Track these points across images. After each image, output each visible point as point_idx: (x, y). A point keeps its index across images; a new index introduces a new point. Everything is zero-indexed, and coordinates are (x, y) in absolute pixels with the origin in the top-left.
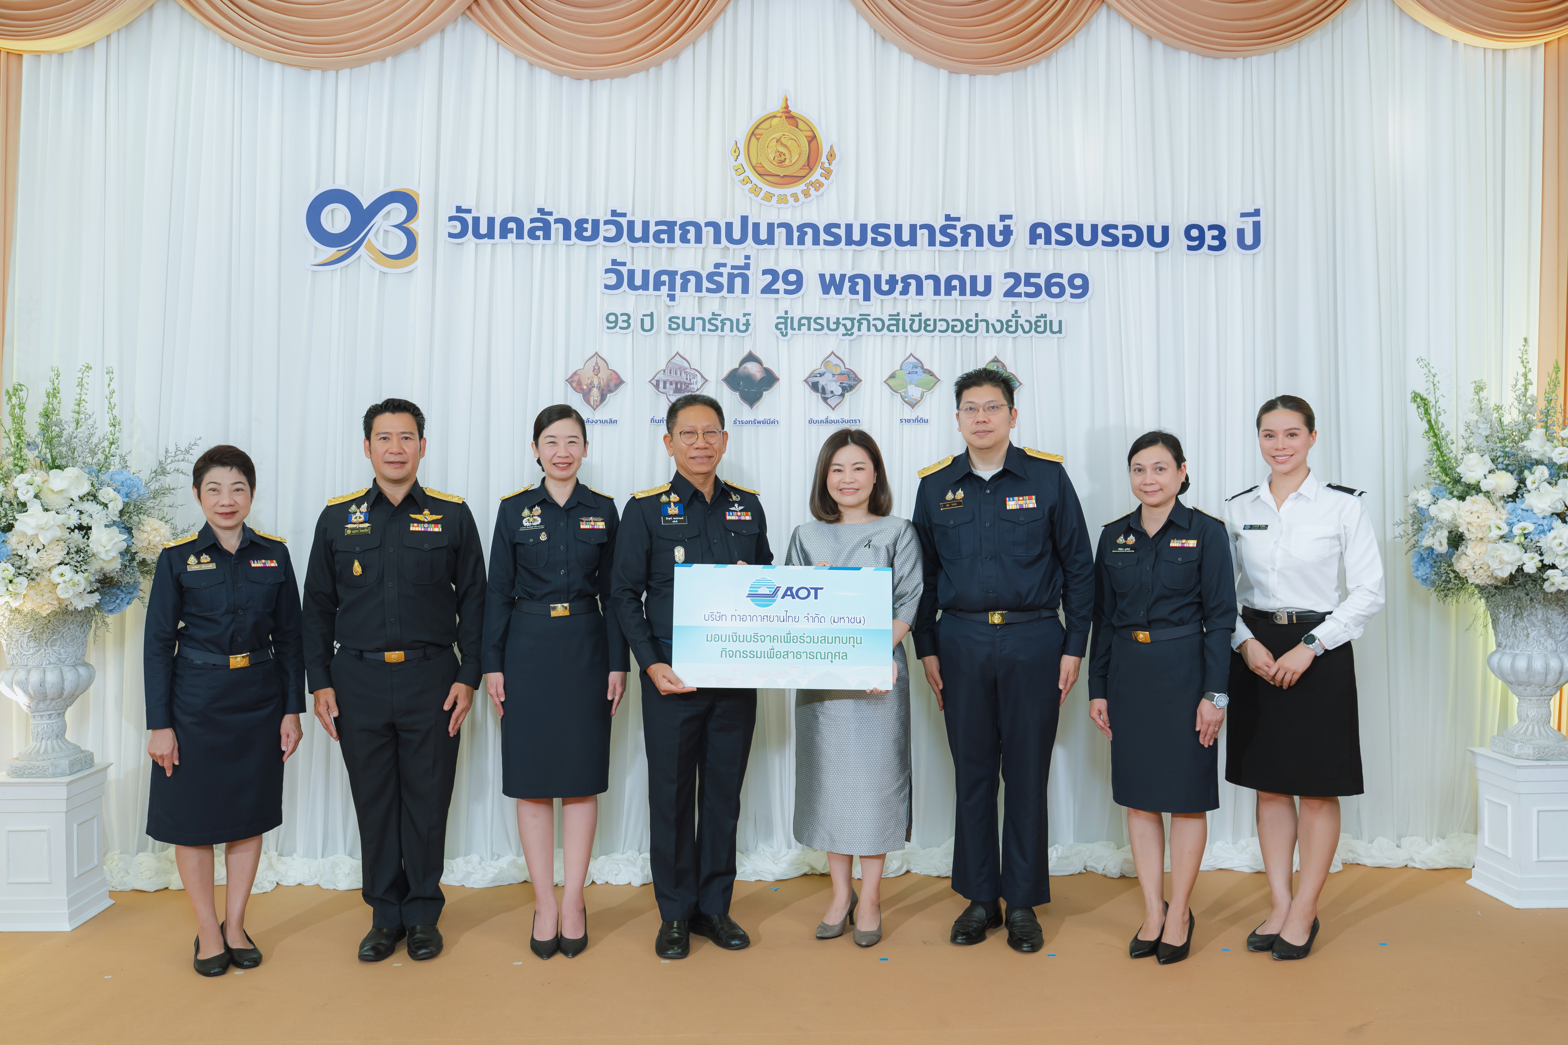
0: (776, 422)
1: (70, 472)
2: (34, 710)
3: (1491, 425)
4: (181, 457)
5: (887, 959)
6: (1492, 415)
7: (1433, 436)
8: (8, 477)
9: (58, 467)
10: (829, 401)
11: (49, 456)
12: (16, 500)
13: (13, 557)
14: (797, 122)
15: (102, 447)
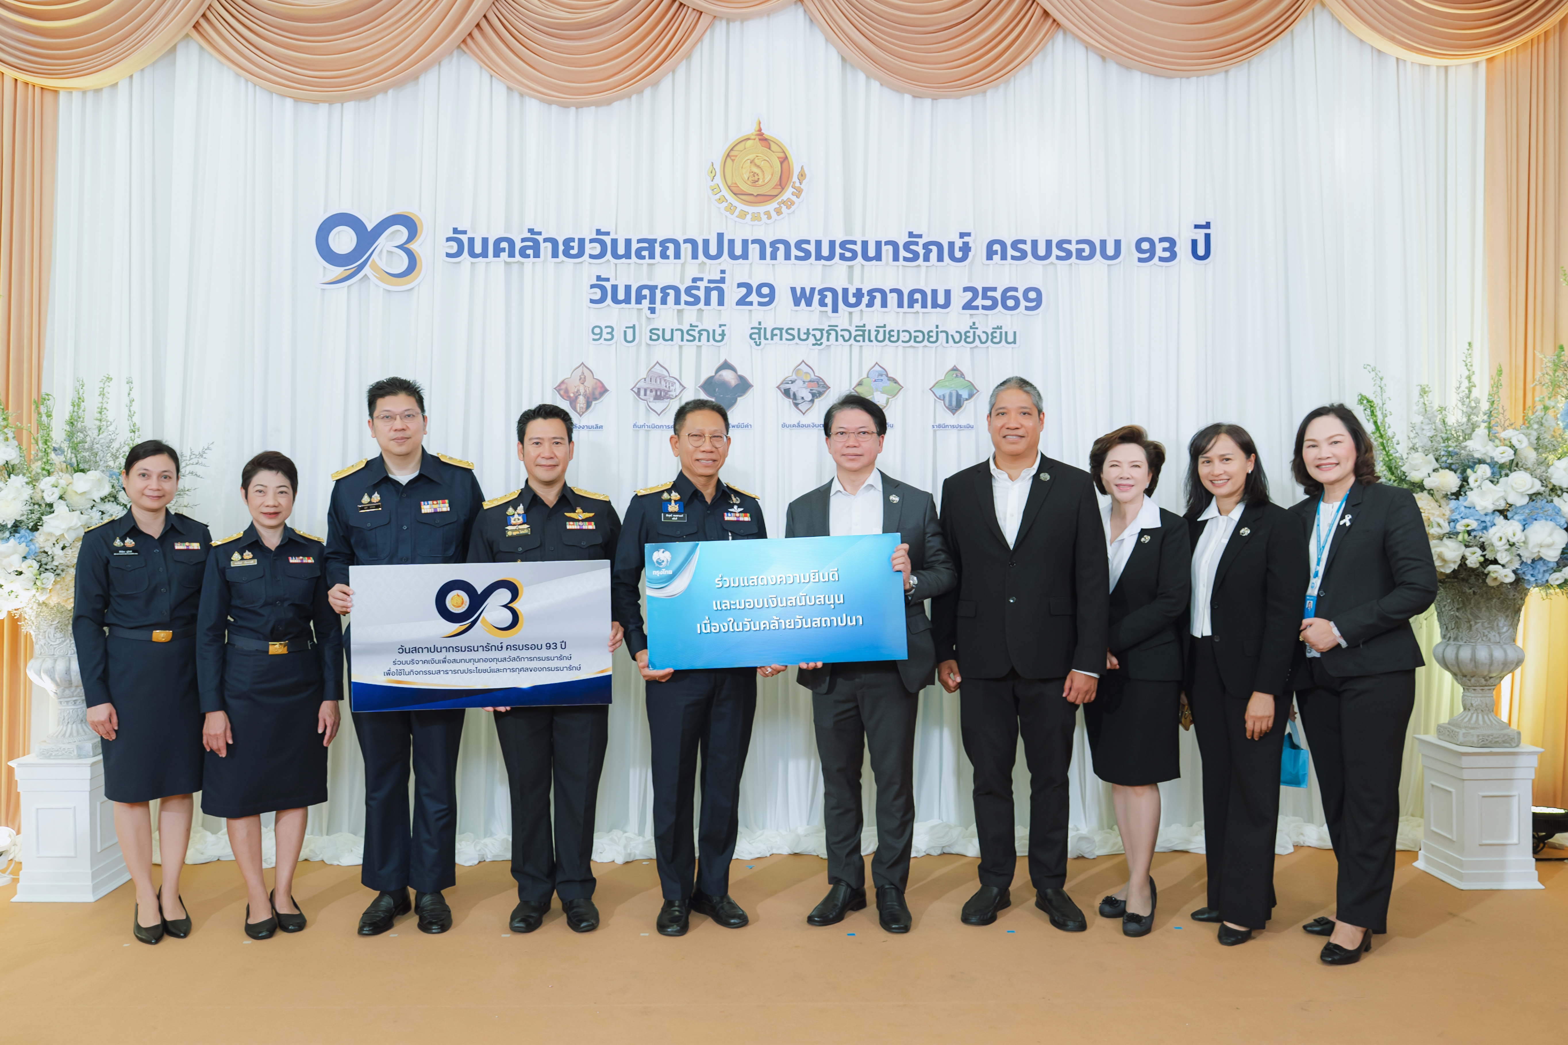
0: (750, 426)
1: (93, 475)
2: (61, 697)
3: (1435, 426)
4: (195, 461)
5: (854, 935)
6: (1436, 417)
7: (1379, 437)
8: (37, 480)
9: (83, 471)
10: (800, 406)
11: (74, 460)
12: (43, 501)
13: (40, 554)
14: (769, 144)
15: (124, 452)
